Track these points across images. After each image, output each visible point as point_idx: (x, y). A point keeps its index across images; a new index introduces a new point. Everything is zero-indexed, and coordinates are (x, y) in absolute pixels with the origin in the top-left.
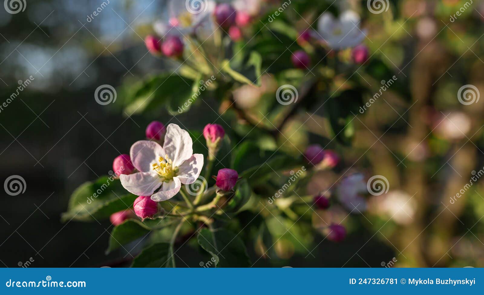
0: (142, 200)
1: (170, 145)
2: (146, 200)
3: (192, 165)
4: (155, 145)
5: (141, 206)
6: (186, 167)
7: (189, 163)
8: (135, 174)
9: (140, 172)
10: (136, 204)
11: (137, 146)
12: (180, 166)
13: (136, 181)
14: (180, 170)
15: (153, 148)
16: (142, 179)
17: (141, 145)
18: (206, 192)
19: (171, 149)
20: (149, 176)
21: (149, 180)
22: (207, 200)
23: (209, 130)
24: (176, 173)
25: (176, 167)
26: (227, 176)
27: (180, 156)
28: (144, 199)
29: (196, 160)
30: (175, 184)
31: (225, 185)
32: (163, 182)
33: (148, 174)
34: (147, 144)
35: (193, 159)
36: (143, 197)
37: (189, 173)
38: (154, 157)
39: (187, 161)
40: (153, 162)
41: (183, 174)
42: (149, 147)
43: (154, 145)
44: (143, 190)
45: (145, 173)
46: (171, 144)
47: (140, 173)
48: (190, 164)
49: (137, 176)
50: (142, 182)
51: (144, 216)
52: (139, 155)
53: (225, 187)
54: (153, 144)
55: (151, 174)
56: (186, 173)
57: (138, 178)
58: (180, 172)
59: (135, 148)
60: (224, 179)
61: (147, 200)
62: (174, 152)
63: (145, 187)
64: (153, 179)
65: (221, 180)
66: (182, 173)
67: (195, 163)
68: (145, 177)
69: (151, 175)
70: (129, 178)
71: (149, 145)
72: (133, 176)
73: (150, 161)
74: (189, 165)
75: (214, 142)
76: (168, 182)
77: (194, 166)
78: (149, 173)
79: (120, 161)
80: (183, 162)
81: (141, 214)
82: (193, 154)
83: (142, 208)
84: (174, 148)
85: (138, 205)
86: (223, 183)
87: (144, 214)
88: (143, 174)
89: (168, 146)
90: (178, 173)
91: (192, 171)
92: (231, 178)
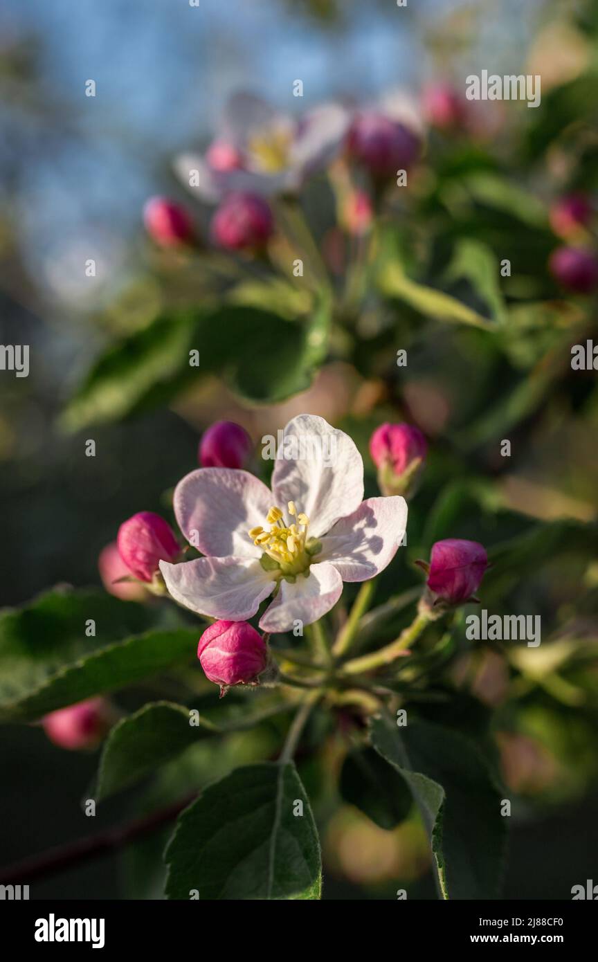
0: (227, 632)
1: (289, 479)
2: (239, 632)
3: (361, 531)
4: (245, 480)
5: (223, 647)
6: (343, 537)
7: (353, 526)
8: (194, 562)
9: (205, 556)
10: (206, 645)
11: (194, 482)
12: (325, 535)
13: (198, 583)
14: (324, 547)
15: (239, 487)
16: (212, 577)
17: (205, 479)
18: (370, 619)
19: (295, 489)
20: (233, 566)
21: (234, 577)
22: (369, 643)
23: (387, 440)
24: (314, 554)
25: (312, 539)
26: (463, 556)
27: (322, 507)
28: (232, 630)
29: (376, 516)
30: (318, 584)
31: (458, 582)
32: (278, 580)
33: (231, 560)
34: (221, 476)
35: (365, 513)
36: (229, 624)
37: (356, 551)
38: (242, 514)
39: (344, 521)
40: (242, 527)
41: (337, 557)
42: (228, 485)
43: (242, 478)
44: (222, 604)
45: (221, 560)
46: (294, 474)
47: (208, 559)
48: (356, 527)
49: (197, 567)
50: (213, 584)
51: (234, 676)
52: (200, 510)
53: (455, 590)
54: (238, 476)
55: (238, 560)
56: (347, 553)
57: (202, 573)
58: (324, 550)
59: (186, 487)
60: (454, 565)
61: (240, 630)
62: (303, 497)
63: (227, 597)
64: (248, 575)
65: (447, 568)
66: (334, 554)
67: (372, 523)
68: (220, 570)
69: (241, 564)
70: (180, 573)
71: (227, 480)
72: (188, 567)
73: (233, 527)
74: (351, 531)
75: (401, 472)
76: (294, 581)
77: (369, 533)
78: (234, 558)
79: (139, 530)
80: (333, 524)
81: (226, 670)
82: (363, 500)
83: (227, 654)
84: (304, 488)
85: (213, 647)
86: (452, 579)
87: (234, 673)
88: (215, 563)
89: (284, 482)
90: (321, 554)
91: (363, 547)
92: (474, 563)
